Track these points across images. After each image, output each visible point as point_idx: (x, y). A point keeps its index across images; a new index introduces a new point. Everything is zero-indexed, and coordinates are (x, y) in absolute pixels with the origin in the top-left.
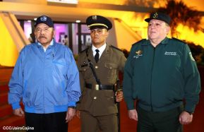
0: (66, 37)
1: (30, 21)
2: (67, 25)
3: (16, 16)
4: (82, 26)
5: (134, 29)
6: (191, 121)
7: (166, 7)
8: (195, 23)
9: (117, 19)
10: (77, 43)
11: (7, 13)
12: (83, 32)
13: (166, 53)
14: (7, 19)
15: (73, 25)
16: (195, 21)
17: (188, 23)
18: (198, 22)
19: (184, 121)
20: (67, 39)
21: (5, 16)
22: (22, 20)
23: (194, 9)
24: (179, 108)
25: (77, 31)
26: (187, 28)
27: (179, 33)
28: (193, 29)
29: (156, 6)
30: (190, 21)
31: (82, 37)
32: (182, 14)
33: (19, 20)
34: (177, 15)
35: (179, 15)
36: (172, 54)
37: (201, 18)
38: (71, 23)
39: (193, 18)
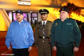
1: (11, 12)
3: (5, 10)
4: (33, 14)
6: (78, 50)
7: (66, 6)
8: (79, 12)
13: (67, 24)
17: (76, 12)
18: (80, 12)
19: (75, 50)
21: (1, 10)
22: (8, 12)
23: (78, 6)
24: (73, 45)
27: (72, 16)
28: (78, 15)
29: (63, 5)
31: (33, 18)
32: (73, 8)
33: (6, 12)
34: (71, 9)
35: (72, 9)
36: (69, 24)
37: (81, 10)
38: (28, 13)
39: (78, 10)
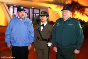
1: (12, 7)
2: (28, 9)
4: (35, 10)
5: (56, 12)
7: (71, 3)
8: (82, 11)
9: (49, 8)
10: (32, 17)
11: (3, 2)
12: (35, 12)
13: (69, 24)
14: (3, 5)
15: (31, 9)
16: (82, 10)
17: (79, 11)
18: (84, 11)
20: (28, 15)
22: (9, 6)
23: (83, 5)
25: (32, 12)
26: (79, 13)
28: (81, 14)
29: (67, 3)
30: (80, 10)
32: (77, 7)
33: (7, 6)
35: (76, 7)
37: (85, 9)
38: (30, 8)
39: (81, 9)
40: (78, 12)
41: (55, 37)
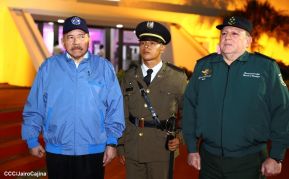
0: (101, 47)
1: (51, 24)
2: (104, 31)
3: (33, 16)
4: (125, 33)
5: (198, 39)
6: (280, 172)
7: (244, 9)
8: (285, 35)
9: (174, 24)
11: (21, 10)
12: (125, 41)
13: (245, 74)
14: (20, 19)
15: (112, 31)
16: (285, 31)
17: (275, 33)
20: (103, 50)
21: (18, 15)
22: (41, 22)
23: (284, 14)
25: (117, 40)
26: (274, 40)
28: (282, 43)
29: (231, 8)
30: (278, 30)
31: (124, 48)
32: (267, 20)
33: (36, 21)
34: (260, 21)
35: (263, 20)
36: (253, 75)
38: (110, 27)
39: (282, 26)
40: (270, 36)
41: (196, 117)
